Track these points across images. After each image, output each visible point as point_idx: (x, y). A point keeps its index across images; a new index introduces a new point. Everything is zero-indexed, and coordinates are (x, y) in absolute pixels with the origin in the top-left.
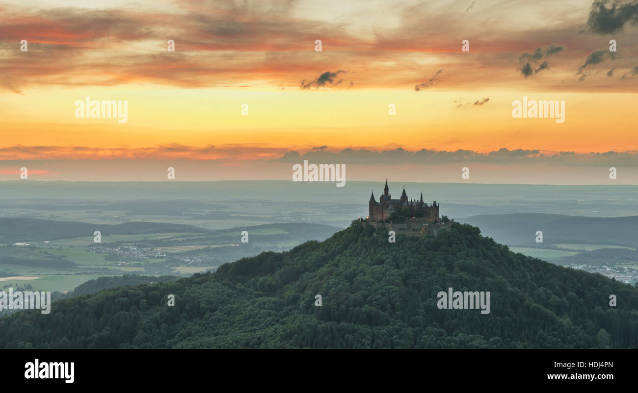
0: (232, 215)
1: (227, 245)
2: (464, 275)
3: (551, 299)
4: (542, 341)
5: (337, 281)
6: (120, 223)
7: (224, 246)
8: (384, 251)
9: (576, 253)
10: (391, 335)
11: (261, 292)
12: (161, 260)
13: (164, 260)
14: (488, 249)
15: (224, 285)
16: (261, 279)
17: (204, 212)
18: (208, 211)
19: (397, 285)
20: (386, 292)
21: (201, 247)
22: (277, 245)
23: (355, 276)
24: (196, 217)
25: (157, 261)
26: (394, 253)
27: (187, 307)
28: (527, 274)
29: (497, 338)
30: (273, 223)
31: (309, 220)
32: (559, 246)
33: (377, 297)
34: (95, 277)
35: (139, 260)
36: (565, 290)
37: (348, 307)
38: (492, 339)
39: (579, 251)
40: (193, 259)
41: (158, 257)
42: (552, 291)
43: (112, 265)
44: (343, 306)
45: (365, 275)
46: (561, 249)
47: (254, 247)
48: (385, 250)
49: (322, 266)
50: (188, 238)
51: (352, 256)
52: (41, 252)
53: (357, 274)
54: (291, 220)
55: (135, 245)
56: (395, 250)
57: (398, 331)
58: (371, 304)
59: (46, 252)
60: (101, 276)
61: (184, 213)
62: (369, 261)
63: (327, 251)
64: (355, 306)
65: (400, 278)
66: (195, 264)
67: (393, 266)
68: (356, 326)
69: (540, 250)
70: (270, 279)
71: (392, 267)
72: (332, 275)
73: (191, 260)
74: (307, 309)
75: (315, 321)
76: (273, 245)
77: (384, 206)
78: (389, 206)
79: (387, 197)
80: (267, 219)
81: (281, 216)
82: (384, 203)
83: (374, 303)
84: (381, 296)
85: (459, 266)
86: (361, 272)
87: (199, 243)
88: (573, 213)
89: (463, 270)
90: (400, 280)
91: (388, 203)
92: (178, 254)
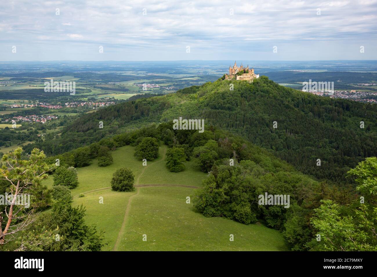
0: (183, 73)
2: (262, 93)
4: (289, 116)
6: (144, 75)
7: (180, 83)
10: (236, 114)
11: (192, 99)
12: (158, 89)
13: (159, 89)
14: (271, 84)
15: (179, 97)
16: (192, 95)
18: (174, 71)
19: (239, 97)
21: (172, 84)
24: (170, 73)
25: (157, 89)
29: (273, 115)
31: (210, 74)
32: (298, 82)
33: (232, 101)
34: (135, 94)
35: (151, 88)
37: (221, 105)
38: (271, 116)
41: (157, 87)
44: (220, 104)
46: (298, 84)
49: (213, 90)
52: (117, 86)
54: (203, 74)
55: (149, 83)
57: (239, 112)
58: (229, 103)
59: (119, 86)
60: (138, 94)
61: (166, 72)
64: (224, 104)
65: (239, 94)
66: (170, 90)
68: (224, 111)
70: (195, 95)
74: (207, 105)
75: (210, 109)
76: (197, 83)
77: (235, 70)
78: (236, 69)
79: (236, 66)
80: (195, 74)
81: (200, 73)
82: (235, 68)
83: (231, 103)
84: (233, 101)
85: (260, 90)
86: (226, 93)
87: (171, 82)
88: (304, 71)
89: (262, 92)
90: (240, 95)
91: (236, 68)
92: (164, 86)
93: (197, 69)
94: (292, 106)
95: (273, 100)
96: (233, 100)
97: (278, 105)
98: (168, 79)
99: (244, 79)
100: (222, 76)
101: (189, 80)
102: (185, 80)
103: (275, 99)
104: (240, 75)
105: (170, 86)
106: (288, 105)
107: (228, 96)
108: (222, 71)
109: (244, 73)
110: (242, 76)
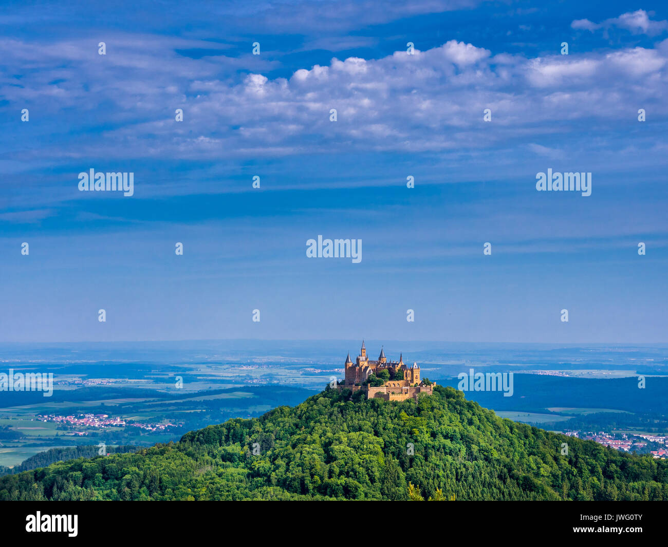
0: (198, 378)
1: (192, 411)
3: (542, 469)
5: (311, 450)
6: (74, 388)
7: (189, 411)
8: (362, 417)
9: (570, 417)
11: (228, 463)
13: (123, 429)
14: (473, 414)
15: (188, 454)
16: (228, 448)
17: (168, 375)
19: (376, 453)
20: (363, 462)
22: (247, 410)
23: (330, 443)
24: (157, 381)
25: (115, 429)
26: (372, 419)
27: (147, 481)
28: (516, 441)
30: (242, 386)
31: (282, 383)
32: (551, 409)
33: (354, 467)
34: (46, 450)
35: (94, 428)
36: (556, 459)
37: (322, 478)
39: (573, 415)
40: (155, 427)
41: (116, 425)
42: (543, 459)
43: (64, 435)
44: (316, 477)
45: (341, 443)
46: (552, 413)
47: (222, 413)
48: (362, 415)
49: (295, 433)
50: (150, 404)
51: (326, 423)
53: (333, 442)
54: (263, 383)
55: (91, 413)
56: (373, 416)
58: (348, 476)
60: (53, 448)
61: (145, 376)
62: (346, 428)
63: (300, 417)
64: (330, 477)
65: (379, 446)
67: (371, 433)
69: (531, 414)
71: (370, 435)
72: (305, 444)
73: (152, 427)
75: (287, 494)
76: (243, 410)
77: (361, 368)
78: (366, 368)
79: (364, 358)
80: (236, 383)
81: (251, 379)
82: (361, 363)
83: (351, 473)
84: (357, 466)
85: (442, 433)
86: (336, 440)
87: (160, 409)
88: (567, 373)
89: (446, 437)
90: (378, 449)
91: (366, 364)
92: (139, 422)
93: (245, 368)
94: (540, 482)
95: (481, 463)
96: (359, 464)
97: (497, 481)
98: (152, 399)
99: (392, 398)
100: (323, 388)
101: (218, 400)
102: (206, 403)
103: (487, 459)
104: (377, 384)
105: (159, 419)
106: (525, 478)
107: (344, 452)
108: (321, 374)
109: (391, 379)
110: (383, 390)
